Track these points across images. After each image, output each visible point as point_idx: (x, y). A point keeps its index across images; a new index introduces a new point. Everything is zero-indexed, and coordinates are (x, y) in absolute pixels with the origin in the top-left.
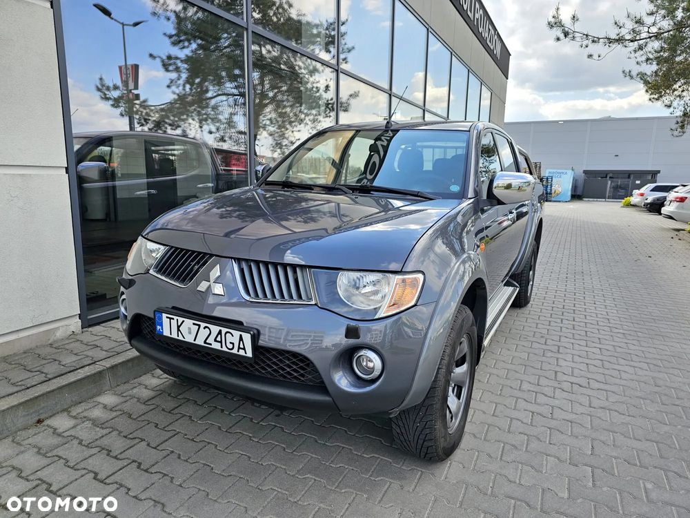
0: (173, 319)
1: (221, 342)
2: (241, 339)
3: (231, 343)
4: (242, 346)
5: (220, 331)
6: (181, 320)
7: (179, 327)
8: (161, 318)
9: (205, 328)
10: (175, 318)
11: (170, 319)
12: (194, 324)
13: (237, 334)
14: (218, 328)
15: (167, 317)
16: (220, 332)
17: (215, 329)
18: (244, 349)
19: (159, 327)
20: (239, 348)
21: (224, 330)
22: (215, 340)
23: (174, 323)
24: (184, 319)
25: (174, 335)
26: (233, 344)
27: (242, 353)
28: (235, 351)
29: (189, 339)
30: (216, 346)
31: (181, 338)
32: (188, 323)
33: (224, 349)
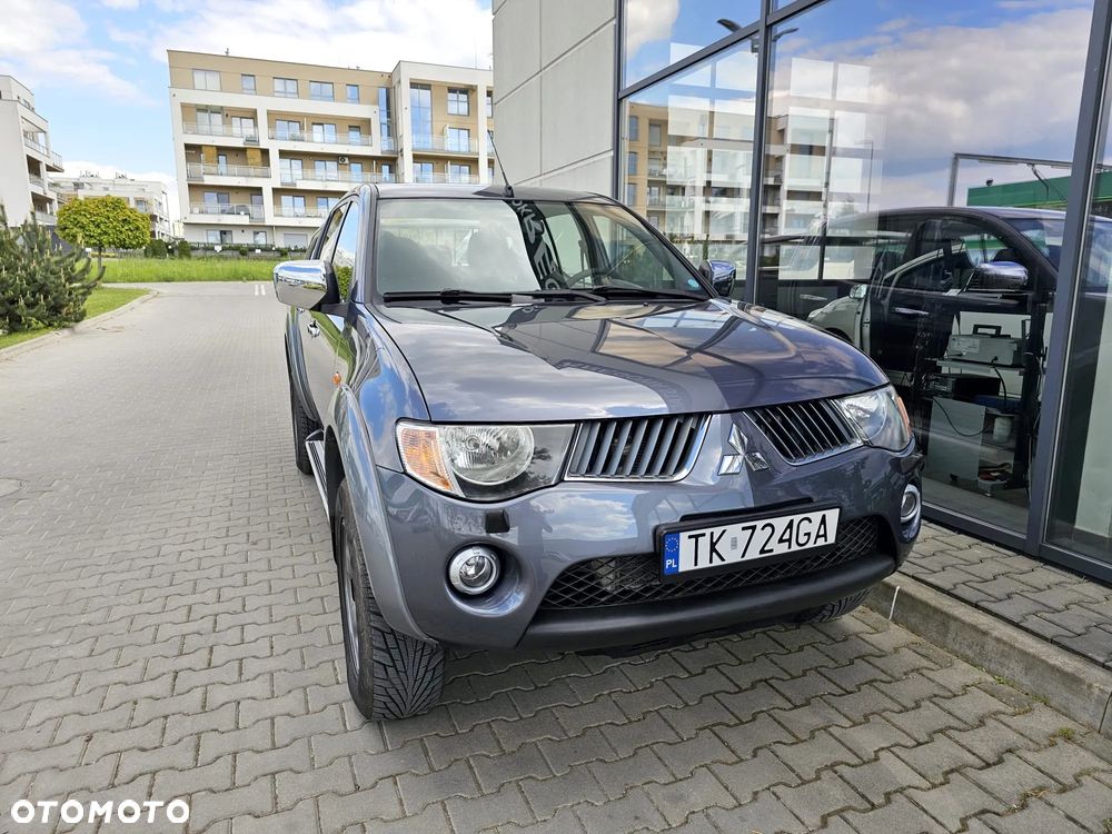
0: (703, 535)
1: (789, 540)
2: (823, 521)
3: (805, 534)
4: (822, 532)
5: (792, 521)
6: (717, 531)
7: (713, 545)
8: (676, 545)
9: (763, 529)
10: (708, 531)
11: (696, 537)
12: (744, 529)
13: (816, 517)
14: (787, 519)
15: (690, 537)
16: (790, 525)
17: (780, 523)
18: (825, 536)
19: (669, 562)
20: (818, 536)
21: (797, 518)
22: (781, 541)
23: (704, 543)
24: (723, 528)
25: (704, 563)
26: (808, 534)
27: (821, 542)
28: (810, 545)
29: (732, 556)
30: (782, 549)
31: (717, 562)
32: (735, 530)
33: (795, 547)
